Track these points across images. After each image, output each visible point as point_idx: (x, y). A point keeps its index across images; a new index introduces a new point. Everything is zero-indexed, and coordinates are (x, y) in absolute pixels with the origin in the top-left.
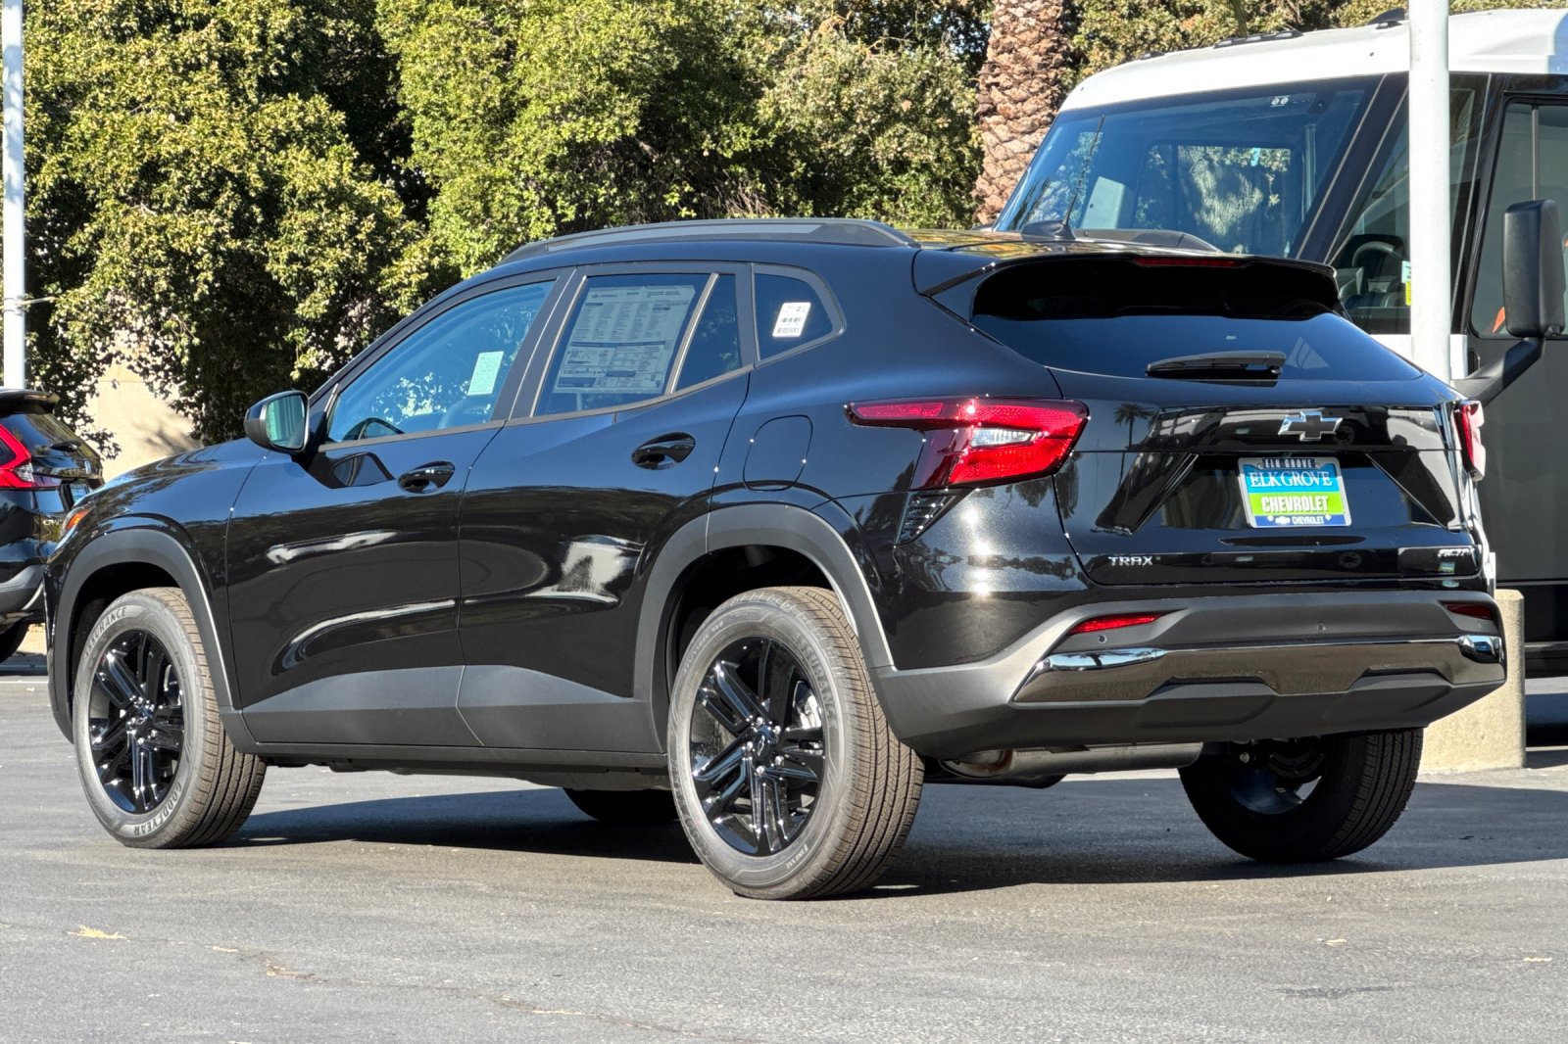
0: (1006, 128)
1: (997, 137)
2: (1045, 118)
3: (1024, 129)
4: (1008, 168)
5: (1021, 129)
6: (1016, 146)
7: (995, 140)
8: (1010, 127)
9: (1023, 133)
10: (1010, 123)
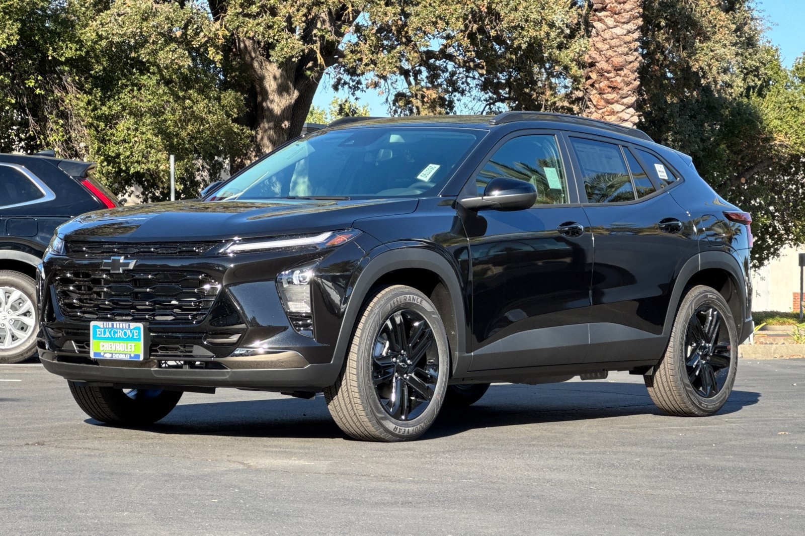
0: (612, 19)
1: (606, 25)
2: (636, 14)
3: (624, 20)
4: (613, 45)
5: (623, 21)
6: (618, 31)
7: (604, 27)
8: (615, 19)
9: (624, 23)
10: (616, 16)
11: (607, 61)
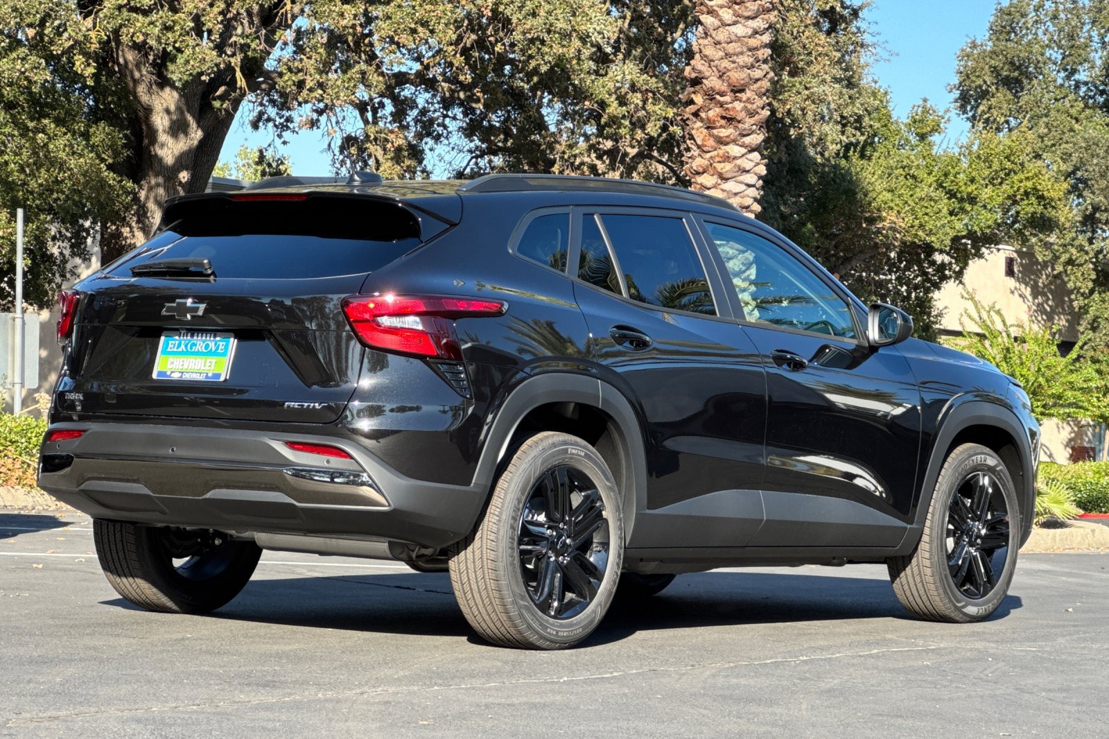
0: (731, 11)
1: (720, 20)
2: (768, 5)
3: (749, 14)
4: (731, 51)
5: (746, 14)
6: (739, 30)
7: (717, 23)
8: (735, 11)
9: (748, 18)
10: (737, 7)
11: (720, 77)
